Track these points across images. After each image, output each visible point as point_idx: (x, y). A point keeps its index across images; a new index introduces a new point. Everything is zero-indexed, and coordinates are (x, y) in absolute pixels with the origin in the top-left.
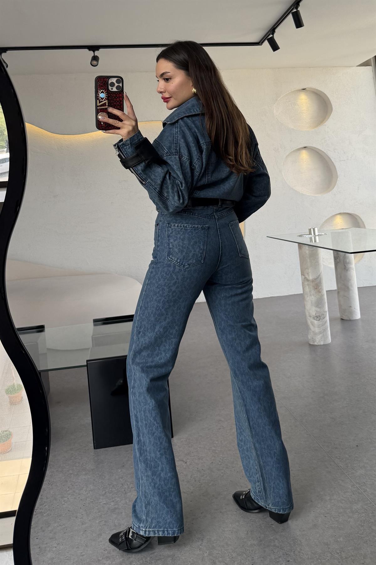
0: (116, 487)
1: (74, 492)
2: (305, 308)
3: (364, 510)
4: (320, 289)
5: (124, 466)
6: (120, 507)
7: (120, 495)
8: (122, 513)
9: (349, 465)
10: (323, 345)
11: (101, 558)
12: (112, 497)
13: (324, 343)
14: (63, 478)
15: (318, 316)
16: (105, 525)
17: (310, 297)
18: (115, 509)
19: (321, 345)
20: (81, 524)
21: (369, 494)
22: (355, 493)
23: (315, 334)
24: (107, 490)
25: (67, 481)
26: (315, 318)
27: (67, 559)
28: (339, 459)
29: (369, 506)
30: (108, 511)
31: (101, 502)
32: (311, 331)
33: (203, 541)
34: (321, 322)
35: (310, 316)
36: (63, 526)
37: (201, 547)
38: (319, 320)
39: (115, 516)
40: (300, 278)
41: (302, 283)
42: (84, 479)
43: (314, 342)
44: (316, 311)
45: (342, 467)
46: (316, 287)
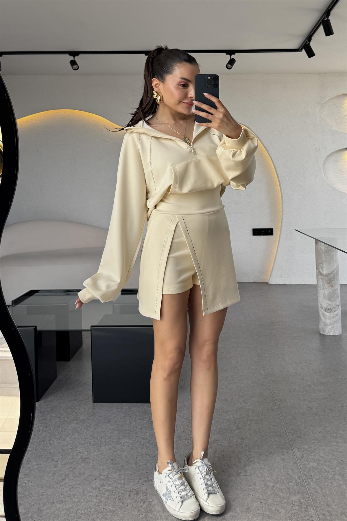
0: (95, 439)
1: (61, 437)
2: (318, 300)
3: (299, 503)
4: (333, 284)
5: (109, 421)
6: (91, 458)
7: (95, 447)
8: (90, 463)
9: (305, 456)
10: (333, 336)
11: (56, 501)
12: (88, 448)
13: (333, 334)
14: (58, 423)
15: (330, 309)
16: (72, 471)
17: (323, 290)
18: (86, 458)
19: (330, 335)
20: (54, 466)
21: (311, 488)
22: (298, 485)
23: (326, 325)
24: (87, 441)
25: (60, 427)
26: (326, 310)
27: (29, 496)
28: (298, 448)
29: (306, 500)
30: (79, 460)
31: (78, 450)
32: (322, 322)
33: (144, 503)
34: (332, 314)
35: (322, 308)
36: (40, 466)
37: (140, 508)
38: (330, 313)
39: (83, 465)
40: (315, 271)
41: (317, 276)
42: (73, 427)
43: (324, 332)
44: (328, 304)
45: (298, 457)
46: (329, 282)
